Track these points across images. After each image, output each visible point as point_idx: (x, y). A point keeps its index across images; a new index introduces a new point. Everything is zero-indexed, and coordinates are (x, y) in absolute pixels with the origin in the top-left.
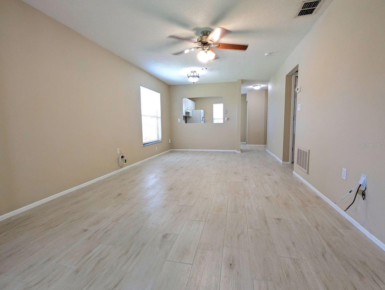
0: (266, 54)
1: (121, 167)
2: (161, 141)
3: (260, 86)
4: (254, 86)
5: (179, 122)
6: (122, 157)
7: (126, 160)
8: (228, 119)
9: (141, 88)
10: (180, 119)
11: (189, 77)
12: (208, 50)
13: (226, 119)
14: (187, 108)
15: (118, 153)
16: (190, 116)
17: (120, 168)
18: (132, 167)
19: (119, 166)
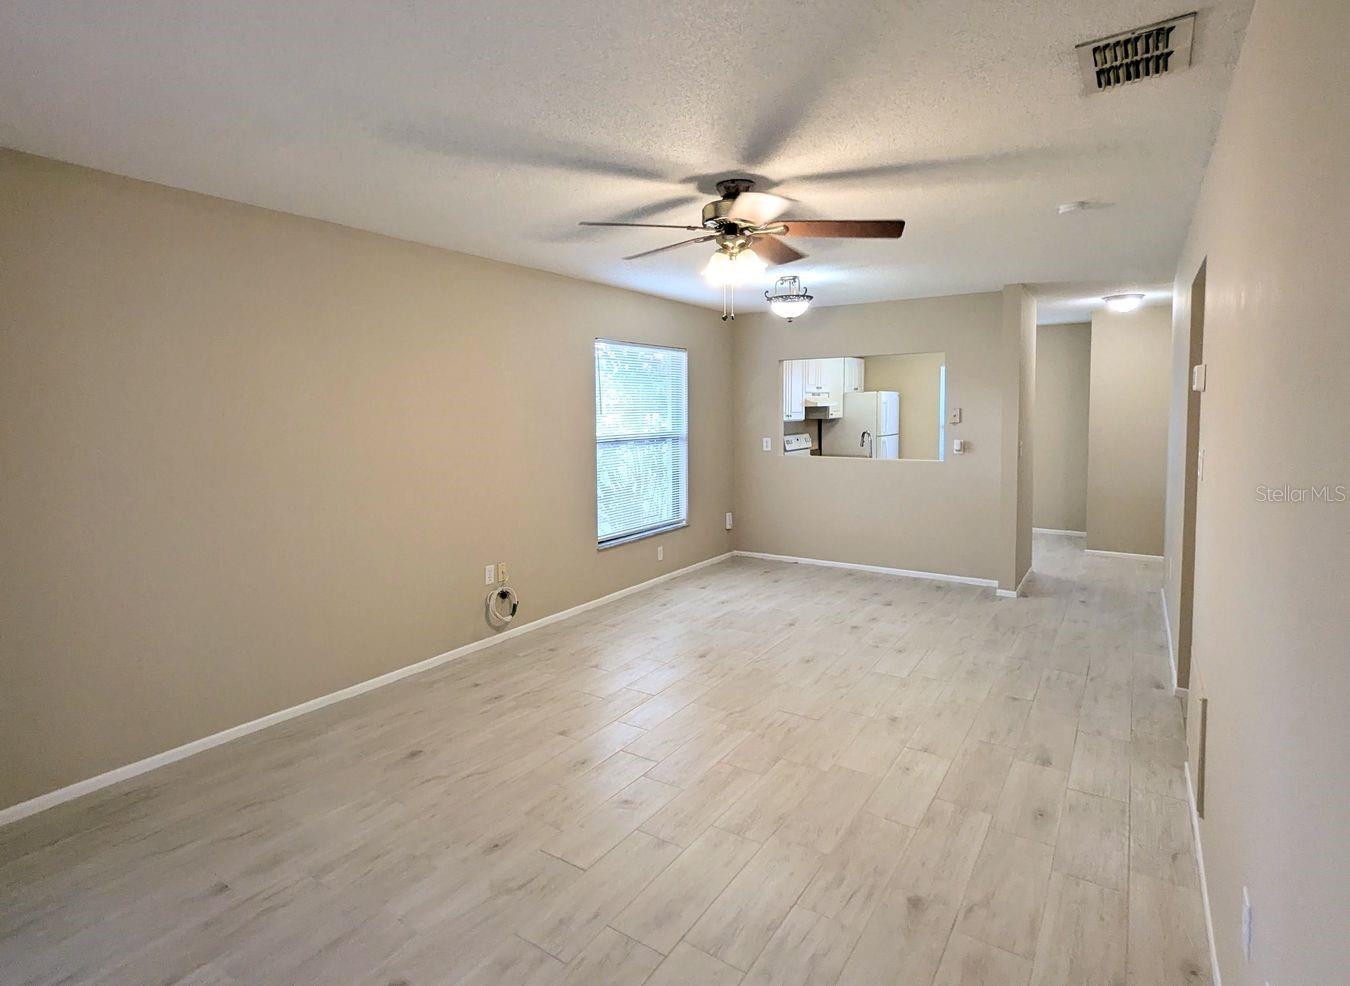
0: (1063, 209)
1: (499, 629)
2: (684, 523)
3: (1142, 296)
4: (1108, 298)
5: (765, 449)
6: (504, 595)
7: (515, 606)
8: (965, 447)
9: (601, 347)
10: (769, 439)
11: (770, 299)
12: (742, 246)
13: (956, 445)
14: (816, 391)
15: (490, 579)
16: (831, 417)
17: (494, 631)
18: (544, 627)
19: (490, 624)
